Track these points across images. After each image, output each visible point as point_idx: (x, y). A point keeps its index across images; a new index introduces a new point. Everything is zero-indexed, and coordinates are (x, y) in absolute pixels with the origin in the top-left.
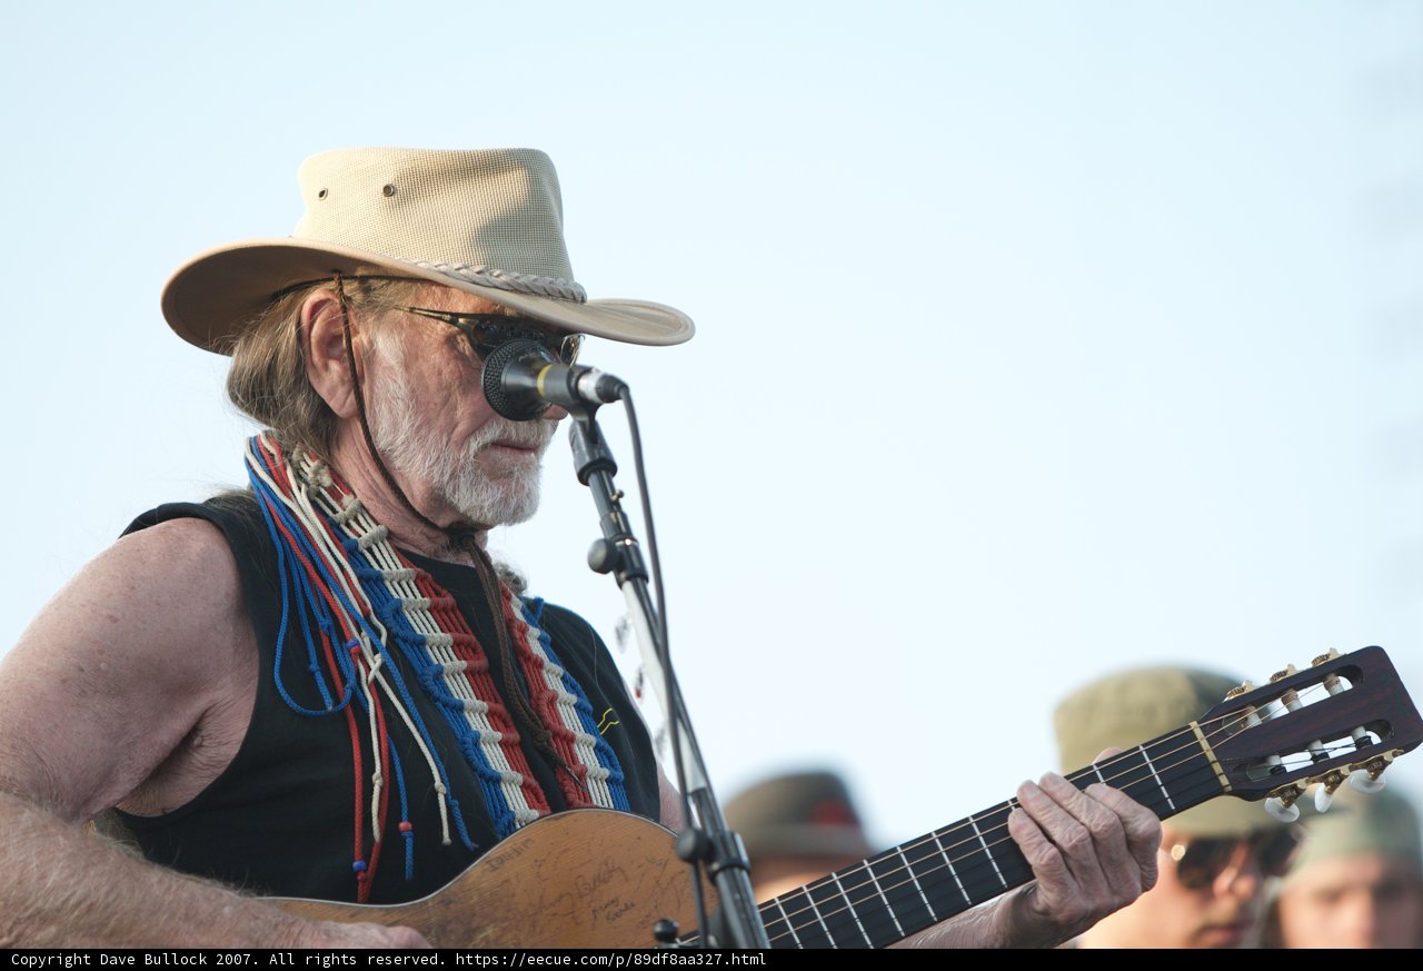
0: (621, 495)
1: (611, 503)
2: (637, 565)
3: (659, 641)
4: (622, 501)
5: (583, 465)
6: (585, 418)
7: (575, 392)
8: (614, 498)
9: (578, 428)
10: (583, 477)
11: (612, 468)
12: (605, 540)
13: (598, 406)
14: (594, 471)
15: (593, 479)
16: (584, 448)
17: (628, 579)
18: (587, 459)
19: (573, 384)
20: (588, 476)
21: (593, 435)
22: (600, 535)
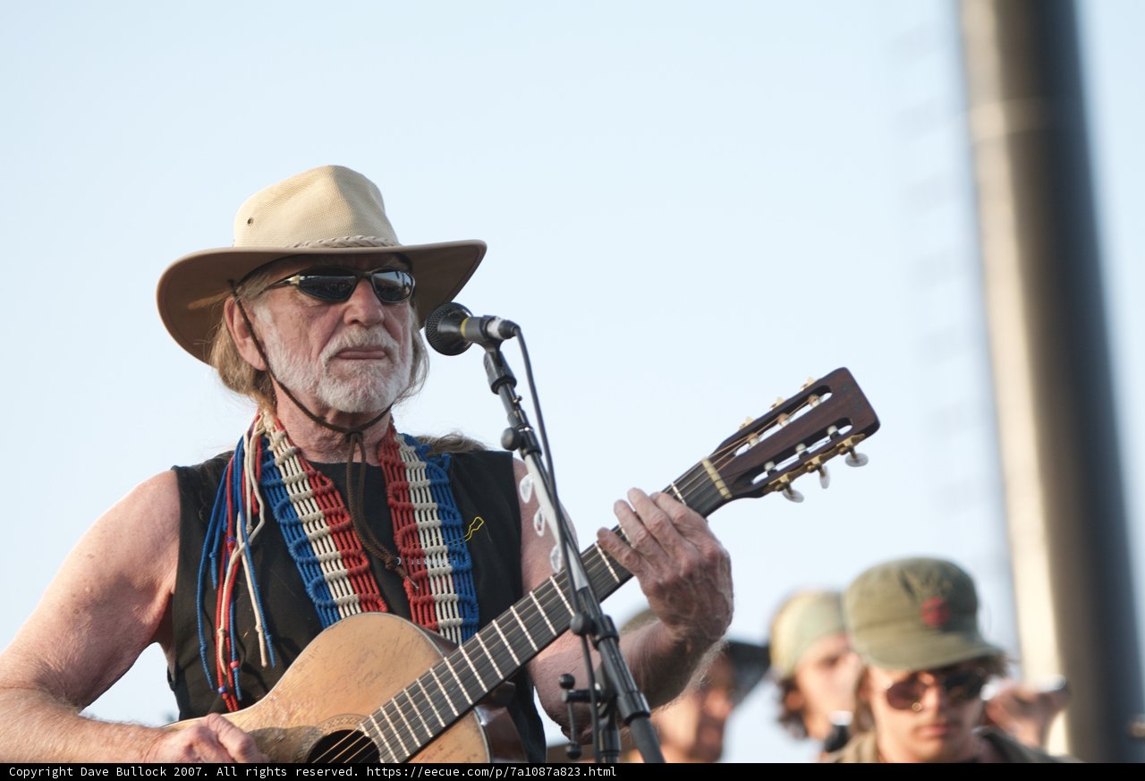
0: (520, 399)
1: (514, 405)
2: (533, 444)
3: (551, 491)
4: (521, 402)
5: (494, 380)
6: (493, 350)
7: (486, 334)
8: (515, 401)
9: (490, 357)
10: (495, 389)
11: (513, 382)
12: (511, 428)
13: (501, 341)
14: (501, 384)
15: (501, 389)
16: (494, 369)
17: (528, 453)
18: (497, 377)
19: (484, 328)
20: (498, 388)
21: (499, 361)
22: (507, 425)
